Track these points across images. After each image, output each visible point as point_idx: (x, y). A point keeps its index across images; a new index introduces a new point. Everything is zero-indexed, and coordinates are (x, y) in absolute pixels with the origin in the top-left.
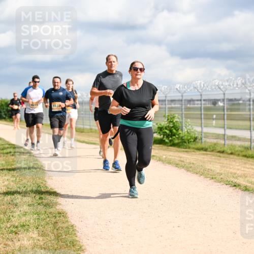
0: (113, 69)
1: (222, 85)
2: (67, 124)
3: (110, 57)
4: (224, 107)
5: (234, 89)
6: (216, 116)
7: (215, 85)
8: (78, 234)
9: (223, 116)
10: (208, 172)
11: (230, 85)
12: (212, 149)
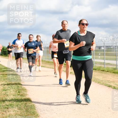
0: (66, 28)
1: (103, 39)
2: (37, 59)
3: (64, 22)
4: (104, 49)
5: (109, 41)
6: (101, 54)
7: (100, 40)
8: (36, 109)
9: (103, 54)
10: (97, 80)
11: (107, 40)
12: (98, 69)
